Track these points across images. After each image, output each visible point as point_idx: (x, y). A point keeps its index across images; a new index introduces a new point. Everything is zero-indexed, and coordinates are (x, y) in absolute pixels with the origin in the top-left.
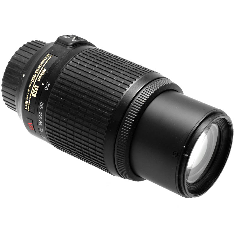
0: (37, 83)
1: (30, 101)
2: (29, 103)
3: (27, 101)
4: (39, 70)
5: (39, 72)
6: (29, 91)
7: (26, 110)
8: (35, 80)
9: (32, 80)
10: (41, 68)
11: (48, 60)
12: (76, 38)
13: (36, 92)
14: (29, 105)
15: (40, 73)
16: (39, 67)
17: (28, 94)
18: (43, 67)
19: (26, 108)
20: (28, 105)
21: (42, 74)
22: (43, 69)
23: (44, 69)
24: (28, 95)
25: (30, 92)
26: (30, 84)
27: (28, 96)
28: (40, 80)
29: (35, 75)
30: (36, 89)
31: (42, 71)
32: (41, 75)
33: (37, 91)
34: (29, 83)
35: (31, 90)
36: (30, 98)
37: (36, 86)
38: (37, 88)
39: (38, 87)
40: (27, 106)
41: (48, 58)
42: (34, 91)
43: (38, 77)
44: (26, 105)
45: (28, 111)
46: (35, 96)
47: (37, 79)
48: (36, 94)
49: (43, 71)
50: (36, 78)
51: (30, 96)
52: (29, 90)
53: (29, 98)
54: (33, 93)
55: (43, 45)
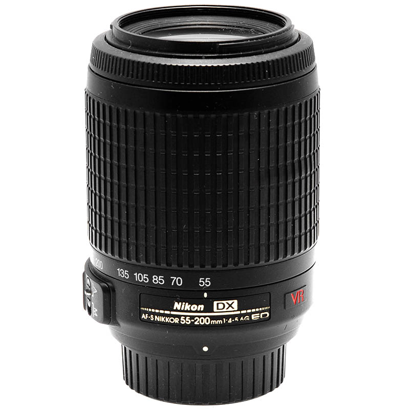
0: (209, 309)
1: (249, 311)
2: (254, 310)
3: (253, 317)
4: (182, 317)
5: (186, 316)
6: (230, 319)
7: (270, 315)
8: (205, 317)
9: (207, 322)
10: (175, 316)
11: (153, 310)
12: (88, 291)
13: (227, 303)
14: (257, 310)
15: (187, 311)
16: (176, 321)
17: (236, 319)
18: (173, 313)
19: (266, 315)
20: (260, 312)
21: (187, 307)
22: (176, 310)
23: (175, 308)
24: (239, 319)
25: (233, 317)
26: (217, 322)
27: (242, 319)
28: (200, 306)
29: (195, 321)
30: (221, 306)
31: (180, 311)
32: (189, 309)
33: (224, 302)
34: (215, 325)
35: (227, 317)
36: (243, 312)
37: (215, 310)
38: (218, 304)
39: (215, 303)
40: (261, 314)
41: (150, 313)
42: (226, 307)
43: (196, 311)
44: (261, 317)
45: (270, 309)
46: (236, 301)
47: (200, 312)
48: (230, 302)
49: (179, 309)
50: (200, 317)
51: (239, 312)
52: (230, 321)
53: (244, 315)
54: (230, 309)
55: (130, 352)
